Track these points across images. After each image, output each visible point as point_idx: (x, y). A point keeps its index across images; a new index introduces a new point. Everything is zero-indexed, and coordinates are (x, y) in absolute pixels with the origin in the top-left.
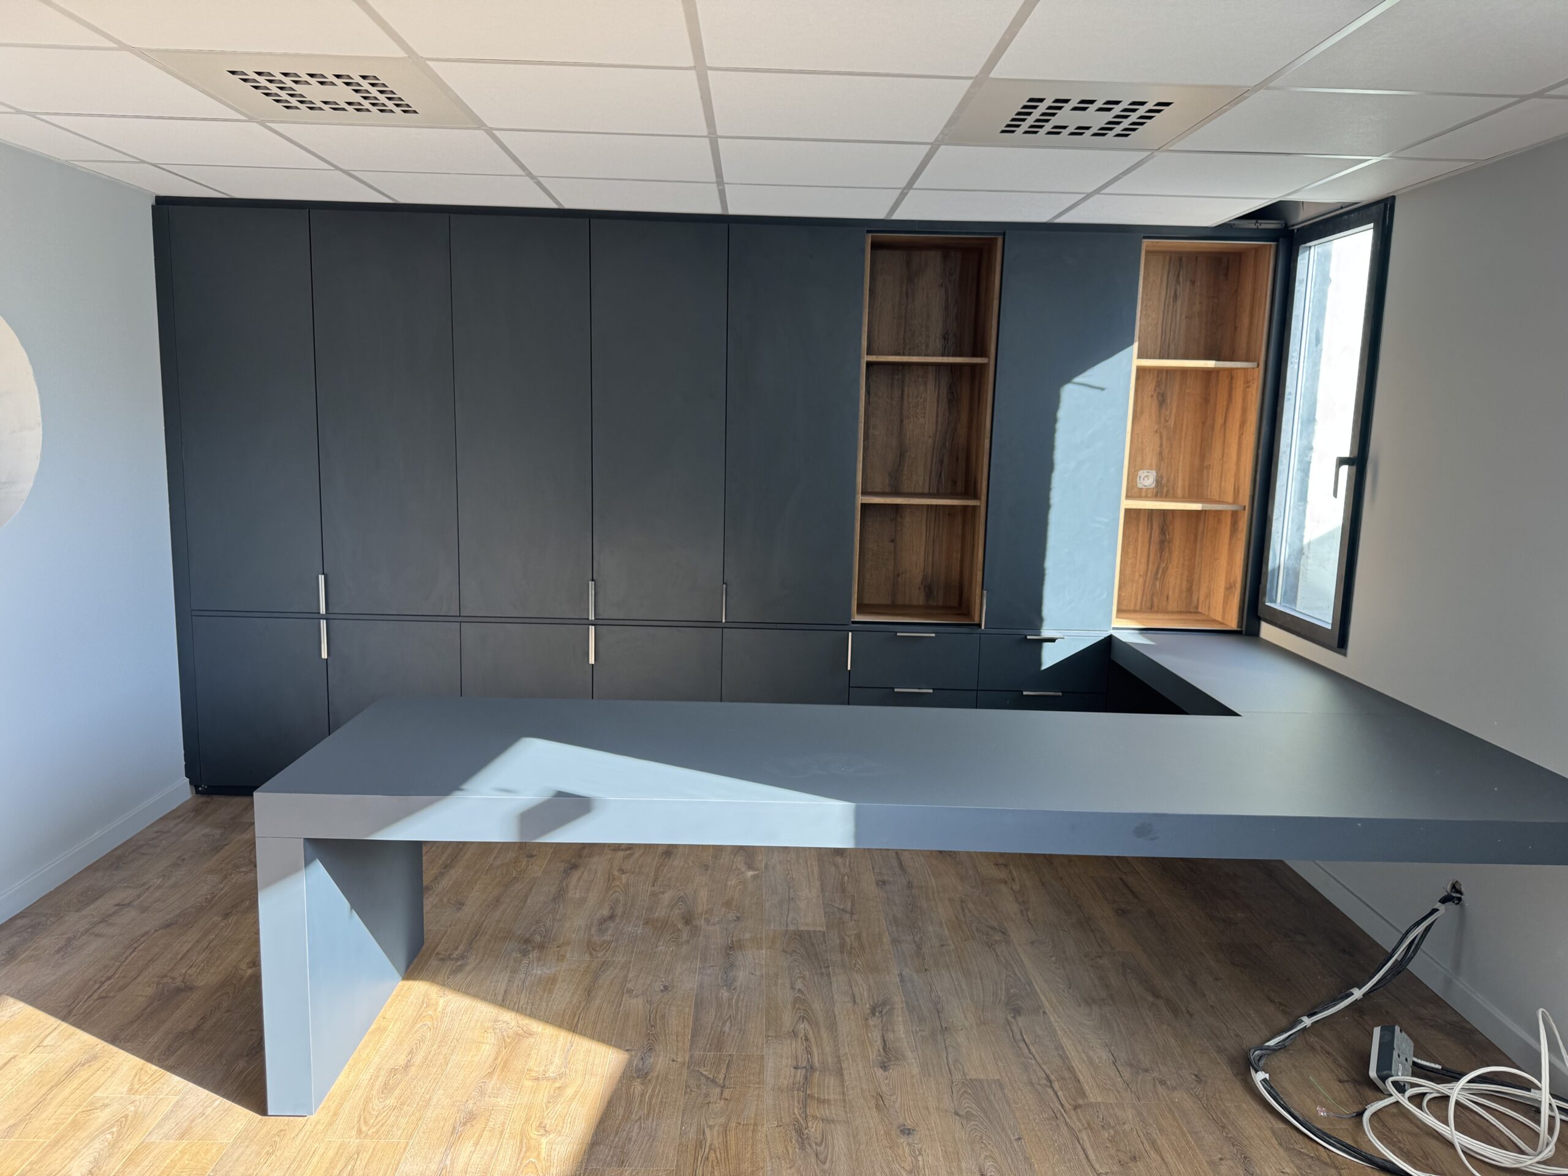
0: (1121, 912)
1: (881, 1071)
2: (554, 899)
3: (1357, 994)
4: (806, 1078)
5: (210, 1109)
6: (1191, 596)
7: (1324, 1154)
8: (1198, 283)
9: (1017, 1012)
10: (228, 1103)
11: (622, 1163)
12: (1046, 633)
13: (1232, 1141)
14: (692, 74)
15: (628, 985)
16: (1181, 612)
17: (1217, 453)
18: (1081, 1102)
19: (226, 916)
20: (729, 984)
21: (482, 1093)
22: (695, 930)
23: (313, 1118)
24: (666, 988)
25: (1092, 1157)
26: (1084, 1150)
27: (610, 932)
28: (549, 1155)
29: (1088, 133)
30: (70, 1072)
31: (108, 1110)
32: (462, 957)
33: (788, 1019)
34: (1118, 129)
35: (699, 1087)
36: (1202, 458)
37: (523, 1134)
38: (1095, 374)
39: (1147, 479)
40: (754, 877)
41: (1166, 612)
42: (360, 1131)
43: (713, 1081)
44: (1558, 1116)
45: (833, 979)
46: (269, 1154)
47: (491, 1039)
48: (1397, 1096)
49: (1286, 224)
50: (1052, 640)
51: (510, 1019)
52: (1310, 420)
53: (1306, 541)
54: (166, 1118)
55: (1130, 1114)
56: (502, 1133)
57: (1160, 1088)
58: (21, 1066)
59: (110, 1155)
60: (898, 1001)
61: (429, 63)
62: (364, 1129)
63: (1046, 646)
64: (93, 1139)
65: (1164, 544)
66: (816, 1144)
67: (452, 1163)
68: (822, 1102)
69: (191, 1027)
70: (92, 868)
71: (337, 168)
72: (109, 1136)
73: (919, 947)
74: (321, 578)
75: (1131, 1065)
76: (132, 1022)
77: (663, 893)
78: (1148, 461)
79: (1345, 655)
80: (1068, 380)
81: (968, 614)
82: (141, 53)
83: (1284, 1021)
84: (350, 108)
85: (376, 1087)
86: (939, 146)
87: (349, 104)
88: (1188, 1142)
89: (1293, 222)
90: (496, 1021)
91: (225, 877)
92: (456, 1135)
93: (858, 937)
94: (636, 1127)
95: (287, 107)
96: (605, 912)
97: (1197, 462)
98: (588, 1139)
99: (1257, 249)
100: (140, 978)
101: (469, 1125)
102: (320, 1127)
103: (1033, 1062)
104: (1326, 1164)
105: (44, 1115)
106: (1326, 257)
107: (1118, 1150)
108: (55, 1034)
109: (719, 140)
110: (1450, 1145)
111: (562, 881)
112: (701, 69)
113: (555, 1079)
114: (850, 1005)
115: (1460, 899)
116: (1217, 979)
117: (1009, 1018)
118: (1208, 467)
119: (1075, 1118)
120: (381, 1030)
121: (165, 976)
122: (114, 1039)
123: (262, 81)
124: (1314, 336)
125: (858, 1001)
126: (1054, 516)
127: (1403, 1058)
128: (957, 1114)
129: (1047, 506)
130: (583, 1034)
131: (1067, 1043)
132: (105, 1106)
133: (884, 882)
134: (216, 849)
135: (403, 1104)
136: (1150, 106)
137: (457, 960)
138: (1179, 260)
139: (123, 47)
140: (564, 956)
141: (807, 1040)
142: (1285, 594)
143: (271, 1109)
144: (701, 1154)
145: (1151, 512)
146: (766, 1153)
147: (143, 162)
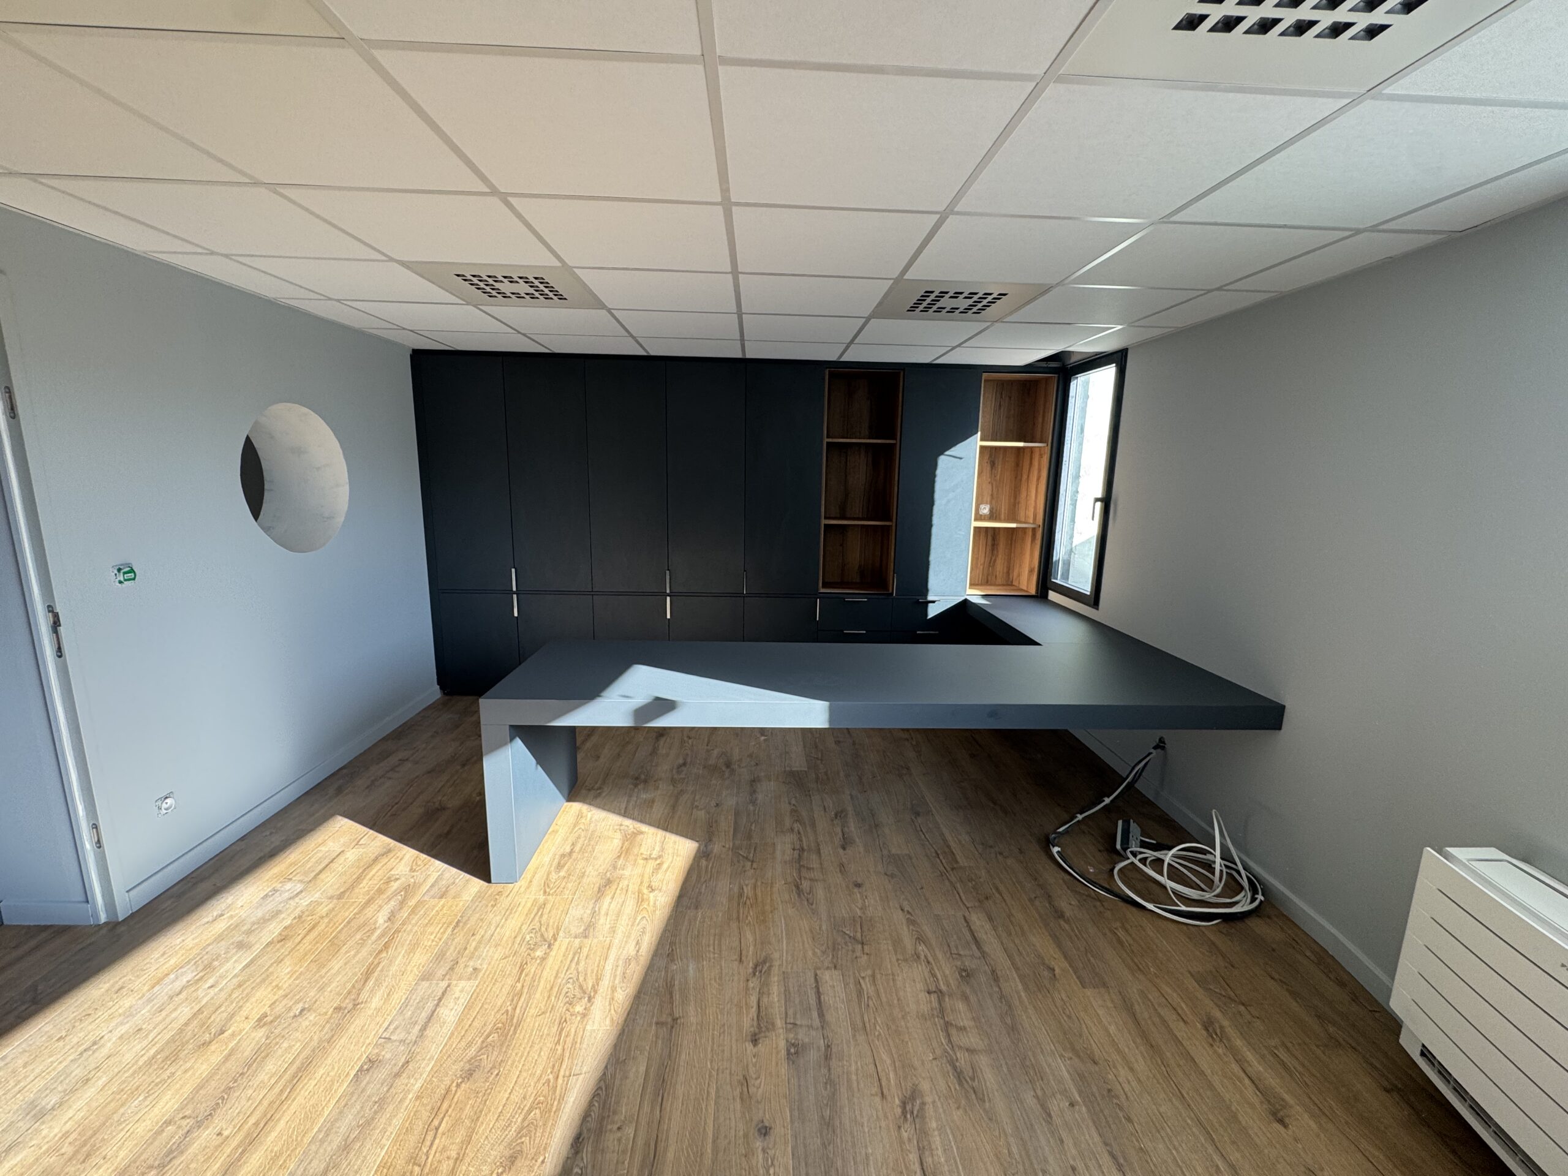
0: (972, 756)
1: (842, 850)
2: (651, 754)
3: (1107, 801)
4: (799, 855)
5: (458, 880)
6: (1009, 575)
7: (1093, 894)
8: (1012, 399)
9: (917, 814)
10: (468, 876)
11: (696, 908)
12: (930, 598)
13: (1041, 886)
14: (730, 277)
15: (696, 803)
16: (1003, 585)
17: (1023, 495)
18: (955, 866)
19: (464, 765)
20: (753, 802)
21: (615, 868)
22: (733, 772)
23: (518, 884)
24: (717, 805)
25: (963, 898)
26: (958, 894)
27: (684, 773)
28: (655, 904)
29: (957, 311)
30: (376, 860)
31: (398, 882)
32: (600, 788)
33: (788, 822)
34: (975, 309)
35: (739, 862)
36: (1015, 498)
37: (639, 892)
38: (957, 450)
39: (985, 510)
40: (765, 740)
41: (995, 585)
42: (545, 892)
43: (747, 858)
44: (1225, 870)
45: (812, 798)
46: (493, 906)
47: (618, 835)
48: (1132, 859)
49: (1063, 364)
50: (933, 602)
51: (629, 824)
52: (1077, 477)
53: (1074, 545)
54: (433, 886)
55: (983, 873)
56: (627, 891)
57: (1000, 857)
58: (347, 857)
59: (401, 909)
60: (850, 809)
61: (575, 269)
62: (548, 890)
63: (930, 605)
64: (390, 900)
65: (994, 546)
66: (807, 894)
67: (599, 910)
68: (809, 869)
69: (445, 831)
70: (385, 739)
71: (519, 332)
72: (400, 897)
73: (860, 778)
74: (513, 570)
75: (983, 844)
76: (411, 829)
77: (713, 750)
78: (985, 499)
79: (1097, 609)
80: (942, 453)
81: (886, 587)
82: (403, 264)
83: (1066, 816)
84: (527, 297)
85: (554, 866)
86: (870, 320)
87: (527, 294)
88: (1017, 888)
89: (1068, 363)
90: (621, 825)
91: (462, 743)
92: (600, 892)
93: (826, 773)
94: (704, 886)
95: (490, 296)
96: (681, 761)
97: (1012, 500)
98: (677, 894)
99: (1047, 379)
100: (415, 803)
101: (608, 887)
102: (522, 889)
103: (927, 843)
104: (1095, 899)
105: (361, 885)
106: (1087, 383)
107: (977, 893)
108: (366, 837)
109: (744, 315)
110: (1165, 887)
111: (655, 743)
112: (735, 273)
113: (656, 859)
114: (822, 813)
115: (1164, 747)
116: (1028, 793)
117: (913, 818)
118: (1019, 503)
119: (952, 875)
120: (555, 832)
121: (428, 802)
122: (401, 839)
123: (475, 281)
124: (1079, 428)
125: (827, 810)
126: (934, 530)
127: (1135, 837)
128: (886, 874)
129: (931, 526)
130: (671, 832)
131: (945, 831)
132: (397, 879)
133: (839, 742)
134: (457, 727)
135: (569, 875)
136: (994, 296)
137: (597, 789)
138: (1002, 385)
139: (391, 259)
140: (658, 787)
141: (799, 833)
142: (1062, 575)
143: (493, 880)
144: (741, 901)
145: (987, 528)
146: (779, 899)
147: (404, 329)
